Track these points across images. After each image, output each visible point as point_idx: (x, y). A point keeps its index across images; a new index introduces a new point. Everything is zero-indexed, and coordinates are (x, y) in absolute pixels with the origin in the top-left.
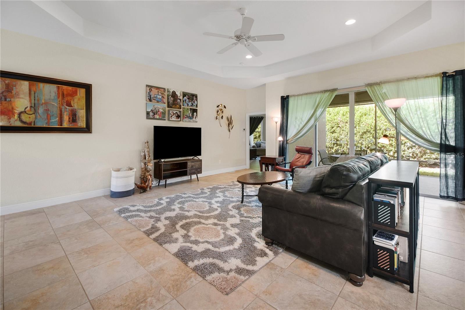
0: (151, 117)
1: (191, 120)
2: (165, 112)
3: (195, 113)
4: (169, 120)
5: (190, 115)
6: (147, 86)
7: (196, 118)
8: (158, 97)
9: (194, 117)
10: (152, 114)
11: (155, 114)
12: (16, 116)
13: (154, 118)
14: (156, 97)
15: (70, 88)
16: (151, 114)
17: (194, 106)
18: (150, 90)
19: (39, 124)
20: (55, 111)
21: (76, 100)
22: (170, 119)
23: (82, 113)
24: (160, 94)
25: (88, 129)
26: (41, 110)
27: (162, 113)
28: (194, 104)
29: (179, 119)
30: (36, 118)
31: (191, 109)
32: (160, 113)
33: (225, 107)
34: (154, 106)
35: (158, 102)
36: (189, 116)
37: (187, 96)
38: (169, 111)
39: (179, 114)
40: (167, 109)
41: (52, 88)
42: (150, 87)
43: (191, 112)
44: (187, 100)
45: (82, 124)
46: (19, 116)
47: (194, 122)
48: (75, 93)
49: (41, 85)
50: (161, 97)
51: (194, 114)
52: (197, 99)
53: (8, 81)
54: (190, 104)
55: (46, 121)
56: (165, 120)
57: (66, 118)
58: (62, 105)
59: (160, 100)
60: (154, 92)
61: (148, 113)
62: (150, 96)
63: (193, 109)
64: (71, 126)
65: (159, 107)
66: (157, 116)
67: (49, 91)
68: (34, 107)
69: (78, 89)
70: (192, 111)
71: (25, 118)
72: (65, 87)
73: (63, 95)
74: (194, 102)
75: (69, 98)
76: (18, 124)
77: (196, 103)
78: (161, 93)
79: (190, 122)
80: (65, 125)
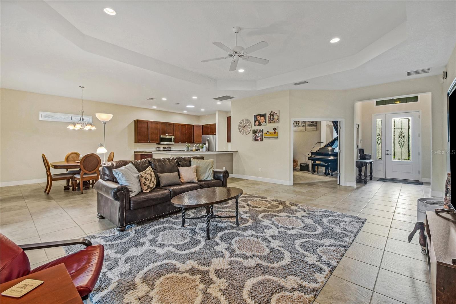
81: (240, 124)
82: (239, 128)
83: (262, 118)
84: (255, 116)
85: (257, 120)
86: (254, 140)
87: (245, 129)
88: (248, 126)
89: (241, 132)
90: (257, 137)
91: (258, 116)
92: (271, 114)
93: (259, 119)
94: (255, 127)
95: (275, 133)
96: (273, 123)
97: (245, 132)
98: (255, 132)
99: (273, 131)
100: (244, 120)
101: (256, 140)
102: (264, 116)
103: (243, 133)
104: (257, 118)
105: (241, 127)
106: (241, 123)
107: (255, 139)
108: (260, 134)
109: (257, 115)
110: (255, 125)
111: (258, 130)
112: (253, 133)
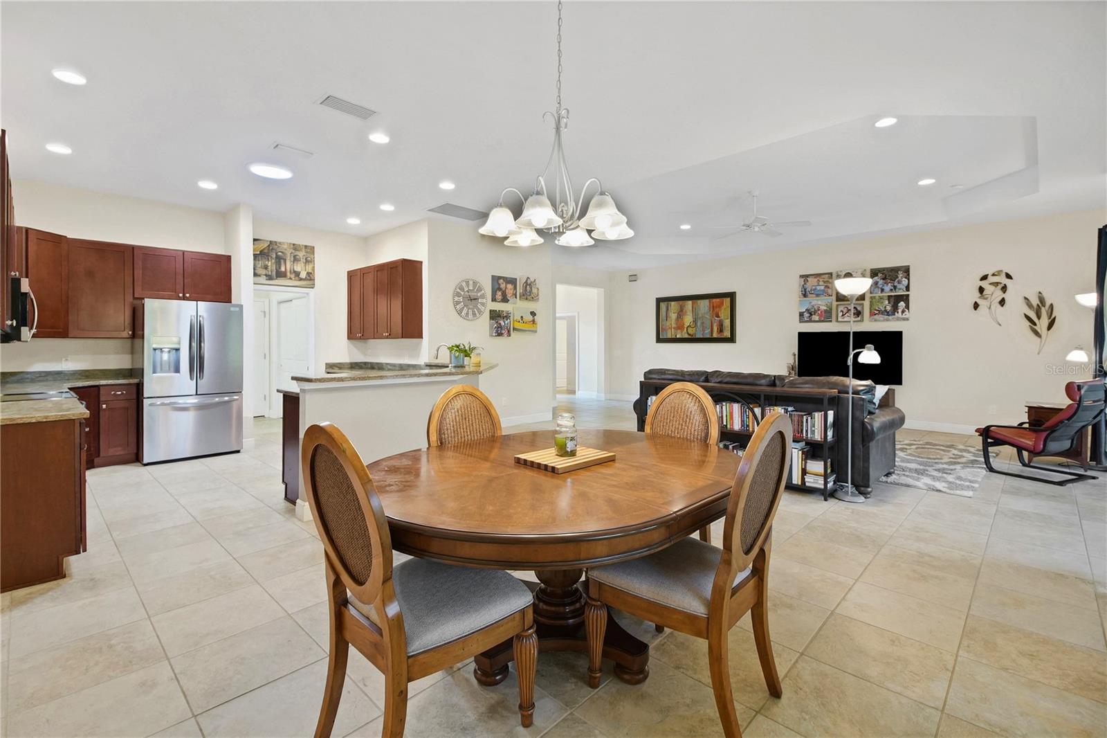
0: (806, 319)
1: (890, 317)
2: (831, 309)
3: (902, 304)
4: (837, 321)
5: (889, 308)
6: (802, 276)
7: (903, 312)
8: (818, 288)
9: (900, 311)
10: (808, 315)
11: (811, 315)
12: (685, 329)
13: (811, 321)
14: (816, 289)
15: (718, 300)
16: (806, 315)
17: (900, 289)
18: (806, 282)
19: (698, 336)
20: (708, 323)
21: (722, 311)
22: (840, 319)
23: (727, 323)
24: (821, 283)
25: (732, 339)
26: (699, 324)
27: (826, 311)
28: (899, 286)
29: (859, 319)
30: (696, 331)
31: (889, 296)
32: (821, 312)
33: (1008, 276)
34: (810, 303)
35: (818, 295)
36: (886, 310)
37: (880, 275)
38: (837, 305)
39: (859, 309)
40: (835, 303)
41: (706, 302)
42: (805, 277)
43: (889, 303)
44: (881, 282)
45: (727, 334)
46: (687, 330)
47: (898, 319)
48: (722, 304)
49: (699, 301)
50: (822, 288)
51: (899, 305)
52: (909, 275)
53: (681, 302)
54: (888, 288)
55: (702, 333)
56: (831, 321)
57: (715, 329)
58: (713, 317)
59: (822, 293)
60: (812, 281)
61: (801, 315)
62: (805, 290)
63: (895, 296)
64: (719, 336)
65: (819, 303)
66: (816, 318)
67: (704, 304)
68: (695, 321)
69: (724, 299)
70: (892, 300)
71: (690, 331)
72: (714, 300)
73: (713, 306)
74: (899, 282)
75: (718, 309)
76: (686, 336)
77: (905, 282)
78: (824, 282)
79: (888, 320)
80: (715, 335)
81: (458, 290)
82: (456, 299)
83: (510, 286)
84: (495, 279)
85: (500, 289)
86: (494, 334)
87: (471, 307)
88: (480, 300)
89: (459, 313)
90: (500, 327)
91: (502, 281)
92: (526, 282)
93: (503, 286)
94: (494, 303)
95: (533, 321)
96: (530, 300)
97: (470, 311)
98: (495, 315)
99: (531, 318)
100: (471, 282)
101: (500, 335)
102: (513, 281)
103: (467, 314)
104: (499, 284)
105: (461, 300)
106: (462, 289)
107: (497, 332)
108: (506, 322)
109: (500, 278)
110: (494, 300)
111: (503, 311)
112: (492, 318)
